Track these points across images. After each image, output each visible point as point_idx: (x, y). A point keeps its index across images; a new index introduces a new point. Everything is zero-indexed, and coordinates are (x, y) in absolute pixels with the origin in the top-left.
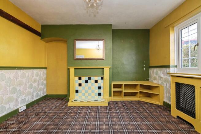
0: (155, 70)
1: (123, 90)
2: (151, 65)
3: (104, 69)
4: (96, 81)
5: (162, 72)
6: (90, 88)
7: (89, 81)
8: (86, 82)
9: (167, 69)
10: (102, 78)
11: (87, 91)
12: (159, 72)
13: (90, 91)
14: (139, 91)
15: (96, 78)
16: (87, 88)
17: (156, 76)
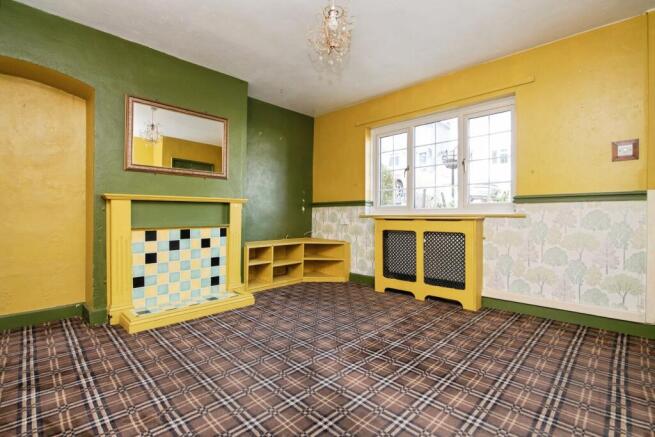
0: (329, 211)
1: (272, 262)
2: (314, 201)
3: (227, 204)
4: (206, 243)
5: (345, 215)
6: (186, 266)
7: (183, 243)
8: (174, 245)
9: (359, 208)
10: (223, 233)
11: (174, 278)
12: (339, 216)
13: (186, 275)
14: (303, 259)
15: (206, 233)
16: (175, 266)
17: (330, 223)
